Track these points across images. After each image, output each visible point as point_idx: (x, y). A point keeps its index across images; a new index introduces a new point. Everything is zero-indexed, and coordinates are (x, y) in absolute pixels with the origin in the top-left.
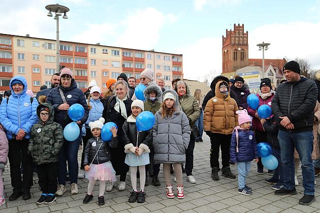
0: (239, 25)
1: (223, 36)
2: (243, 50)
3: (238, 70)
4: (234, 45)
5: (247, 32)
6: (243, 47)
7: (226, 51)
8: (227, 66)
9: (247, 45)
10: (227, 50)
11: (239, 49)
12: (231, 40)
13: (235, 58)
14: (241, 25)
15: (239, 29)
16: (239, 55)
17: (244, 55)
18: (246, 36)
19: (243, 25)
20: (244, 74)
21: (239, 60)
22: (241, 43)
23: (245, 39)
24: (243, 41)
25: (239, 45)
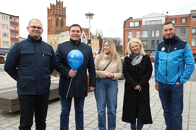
0: (60, 1)
1: (48, 8)
2: (62, 19)
3: (61, 33)
4: (56, 15)
5: (65, 7)
6: (63, 18)
7: (50, 19)
8: (51, 30)
9: (65, 16)
10: (51, 19)
11: (60, 18)
12: (54, 11)
13: (57, 25)
14: (61, 2)
15: (59, 4)
16: (59, 23)
17: (63, 23)
18: (64, 10)
19: (62, 2)
20: (65, 36)
21: (59, 26)
22: (61, 14)
23: (64, 12)
24: (63, 13)
25: (60, 15)
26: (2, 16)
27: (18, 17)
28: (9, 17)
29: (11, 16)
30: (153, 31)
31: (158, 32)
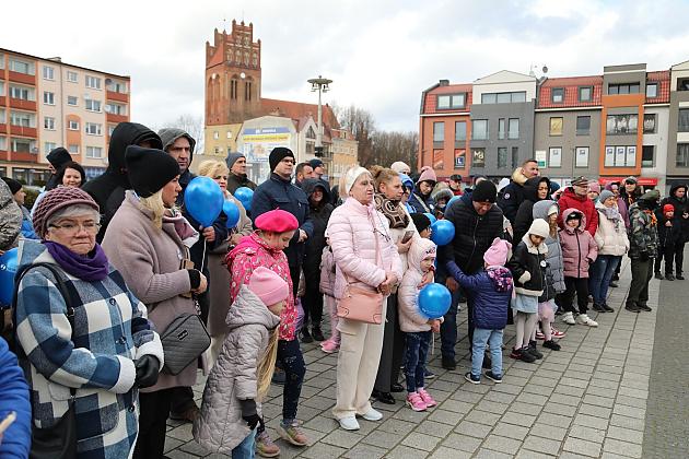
0: (243, 23)
1: (208, 43)
2: (249, 78)
3: (246, 122)
4: (232, 65)
5: (259, 41)
6: (251, 73)
7: (214, 76)
8: (216, 110)
9: (258, 69)
10: (218, 76)
11: (243, 76)
12: (225, 55)
13: (233, 95)
14: (247, 25)
15: (242, 31)
16: (241, 88)
17: (251, 89)
18: (256, 49)
19: (251, 25)
20: (258, 131)
21: (241, 99)
22: (247, 62)
23: (255, 55)
24: (251, 59)
25: (242, 67)
26: (87, 77)
27: (127, 79)
28: (103, 78)
29: (110, 77)
30: (502, 123)
31: (514, 125)
